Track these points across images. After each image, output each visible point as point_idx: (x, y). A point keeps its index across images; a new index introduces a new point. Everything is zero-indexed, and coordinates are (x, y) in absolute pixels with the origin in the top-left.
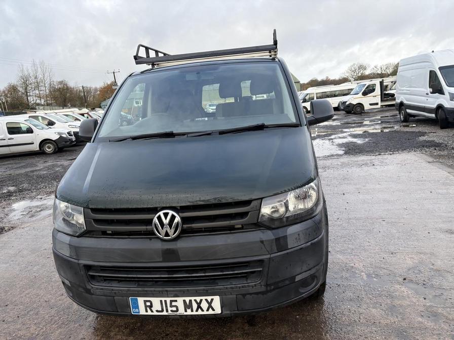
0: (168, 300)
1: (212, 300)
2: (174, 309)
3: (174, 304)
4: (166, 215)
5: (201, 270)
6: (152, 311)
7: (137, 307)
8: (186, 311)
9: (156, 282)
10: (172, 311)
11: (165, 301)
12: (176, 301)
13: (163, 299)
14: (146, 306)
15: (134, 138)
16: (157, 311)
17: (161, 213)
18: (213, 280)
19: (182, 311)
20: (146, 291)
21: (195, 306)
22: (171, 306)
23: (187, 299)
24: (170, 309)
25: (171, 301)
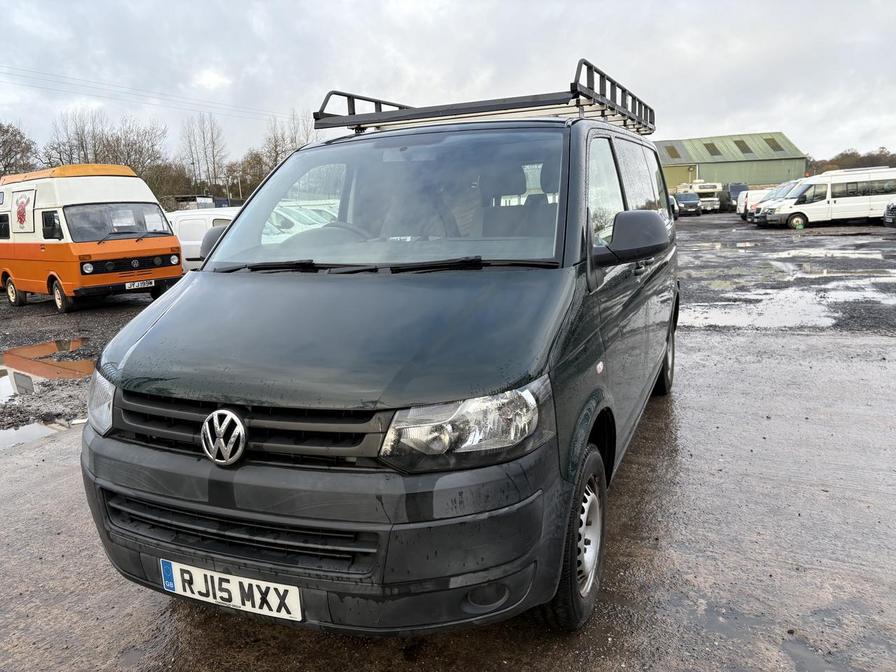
0: (217, 576)
1: (286, 592)
2: (226, 595)
3: (225, 585)
4: (222, 418)
5: (273, 532)
6: (193, 592)
7: (171, 579)
8: (244, 604)
9: (203, 539)
10: (222, 598)
11: (212, 577)
12: (228, 581)
13: (209, 573)
14: (184, 581)
15: (254, 268)
16: (200, 593)
17: (215, 414)
18: (291, 555)
19: (236, 602)
20: (183, 552)
21: (257, 597)
22: (221, 589)
23: (246, 582)
24: (219, 594)
25: (221, 580)
